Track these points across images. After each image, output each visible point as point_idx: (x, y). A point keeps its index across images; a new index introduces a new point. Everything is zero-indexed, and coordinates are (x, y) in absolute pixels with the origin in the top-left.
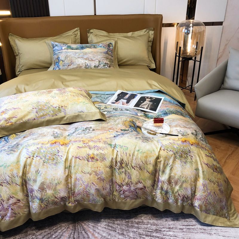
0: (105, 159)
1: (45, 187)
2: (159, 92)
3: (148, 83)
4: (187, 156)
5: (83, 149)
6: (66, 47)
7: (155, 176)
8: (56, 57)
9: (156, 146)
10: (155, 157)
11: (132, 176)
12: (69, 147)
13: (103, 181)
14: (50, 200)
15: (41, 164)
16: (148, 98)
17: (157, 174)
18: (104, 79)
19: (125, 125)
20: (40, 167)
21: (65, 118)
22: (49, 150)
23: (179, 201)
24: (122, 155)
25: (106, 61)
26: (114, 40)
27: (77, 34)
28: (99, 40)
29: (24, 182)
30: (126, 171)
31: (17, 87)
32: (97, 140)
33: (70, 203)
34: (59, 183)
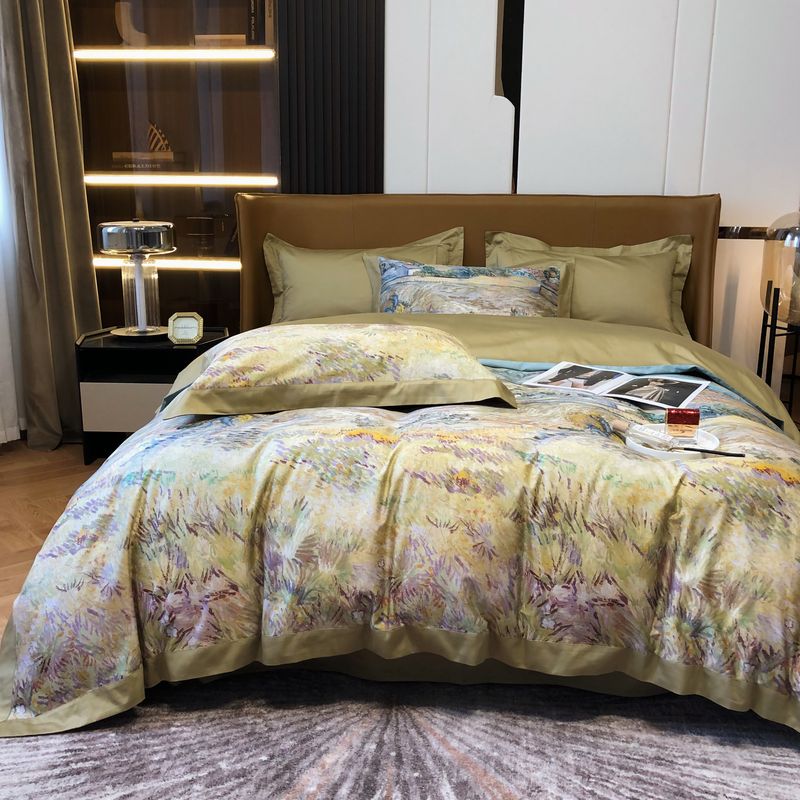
0: (501, 489)
1: (316, 552)
3: (660, 349)
4: (770, 513)
5: (436, 456)
6: (419, 270)
7: (661, 567)
8: (387, 295)
9: (669, 472)
10: (663, 502)
11: (585, 554)
12: (395, 449)
13: (491, 558)
14: (323, 597)
15: (314, 483)
16: (655, 381)
17: (668, 564)
19: (572, 420)
20: (310, 491)
21: (395, 391)
22: (341, 449)
23: (742, 662)
24: (556, 484)
26: (564, 262)
27: (456, 243)
29: (256, 534)
30: (564, 535)
32: (481, 438)
33: (380, 620)
34: (356, 546)
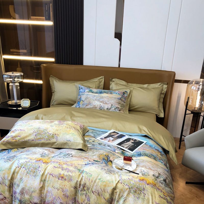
0: (72, 180)
1: (24, 192)
2: (146, 136)
3: (139, 128)
4: (140, 193)
5: (57, 169)
6: (88, 91)
7: (111, 203)
8: (79, 97)
9: (116, 178)
10: (112, 188)
11: (91, 199)
12: (48, 165)
13: (67, 198)
14: (26, 203)
15: (25, 174)
16: (132, 140)
17: (113, 203)
18: (104, 119)
19: (99, 157)
20: (24, 176)
21: (56, 144)
22: (33, 164)
24: (86, 180)
25: (118, 105)
26: (130, 89)
27: (102, 81)
28: (118, 88)
29: (11, 185)
30: (86, 193)
31: (38, 115)
32: (70, 164)
34: (34, 191)
